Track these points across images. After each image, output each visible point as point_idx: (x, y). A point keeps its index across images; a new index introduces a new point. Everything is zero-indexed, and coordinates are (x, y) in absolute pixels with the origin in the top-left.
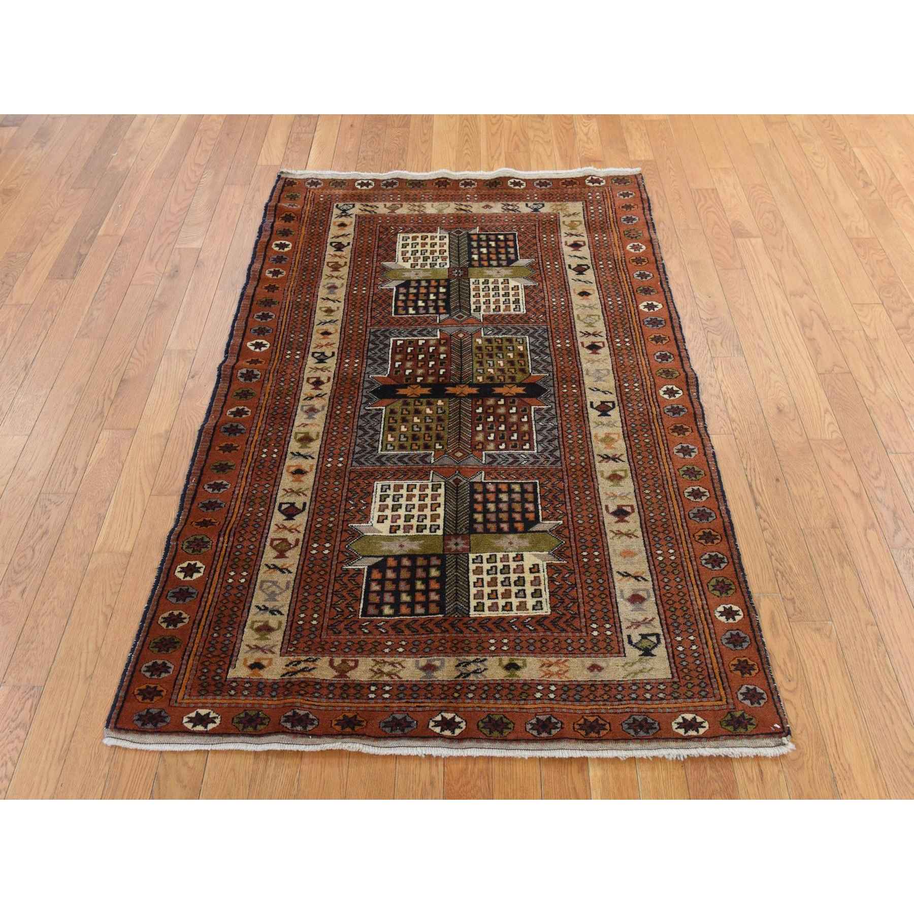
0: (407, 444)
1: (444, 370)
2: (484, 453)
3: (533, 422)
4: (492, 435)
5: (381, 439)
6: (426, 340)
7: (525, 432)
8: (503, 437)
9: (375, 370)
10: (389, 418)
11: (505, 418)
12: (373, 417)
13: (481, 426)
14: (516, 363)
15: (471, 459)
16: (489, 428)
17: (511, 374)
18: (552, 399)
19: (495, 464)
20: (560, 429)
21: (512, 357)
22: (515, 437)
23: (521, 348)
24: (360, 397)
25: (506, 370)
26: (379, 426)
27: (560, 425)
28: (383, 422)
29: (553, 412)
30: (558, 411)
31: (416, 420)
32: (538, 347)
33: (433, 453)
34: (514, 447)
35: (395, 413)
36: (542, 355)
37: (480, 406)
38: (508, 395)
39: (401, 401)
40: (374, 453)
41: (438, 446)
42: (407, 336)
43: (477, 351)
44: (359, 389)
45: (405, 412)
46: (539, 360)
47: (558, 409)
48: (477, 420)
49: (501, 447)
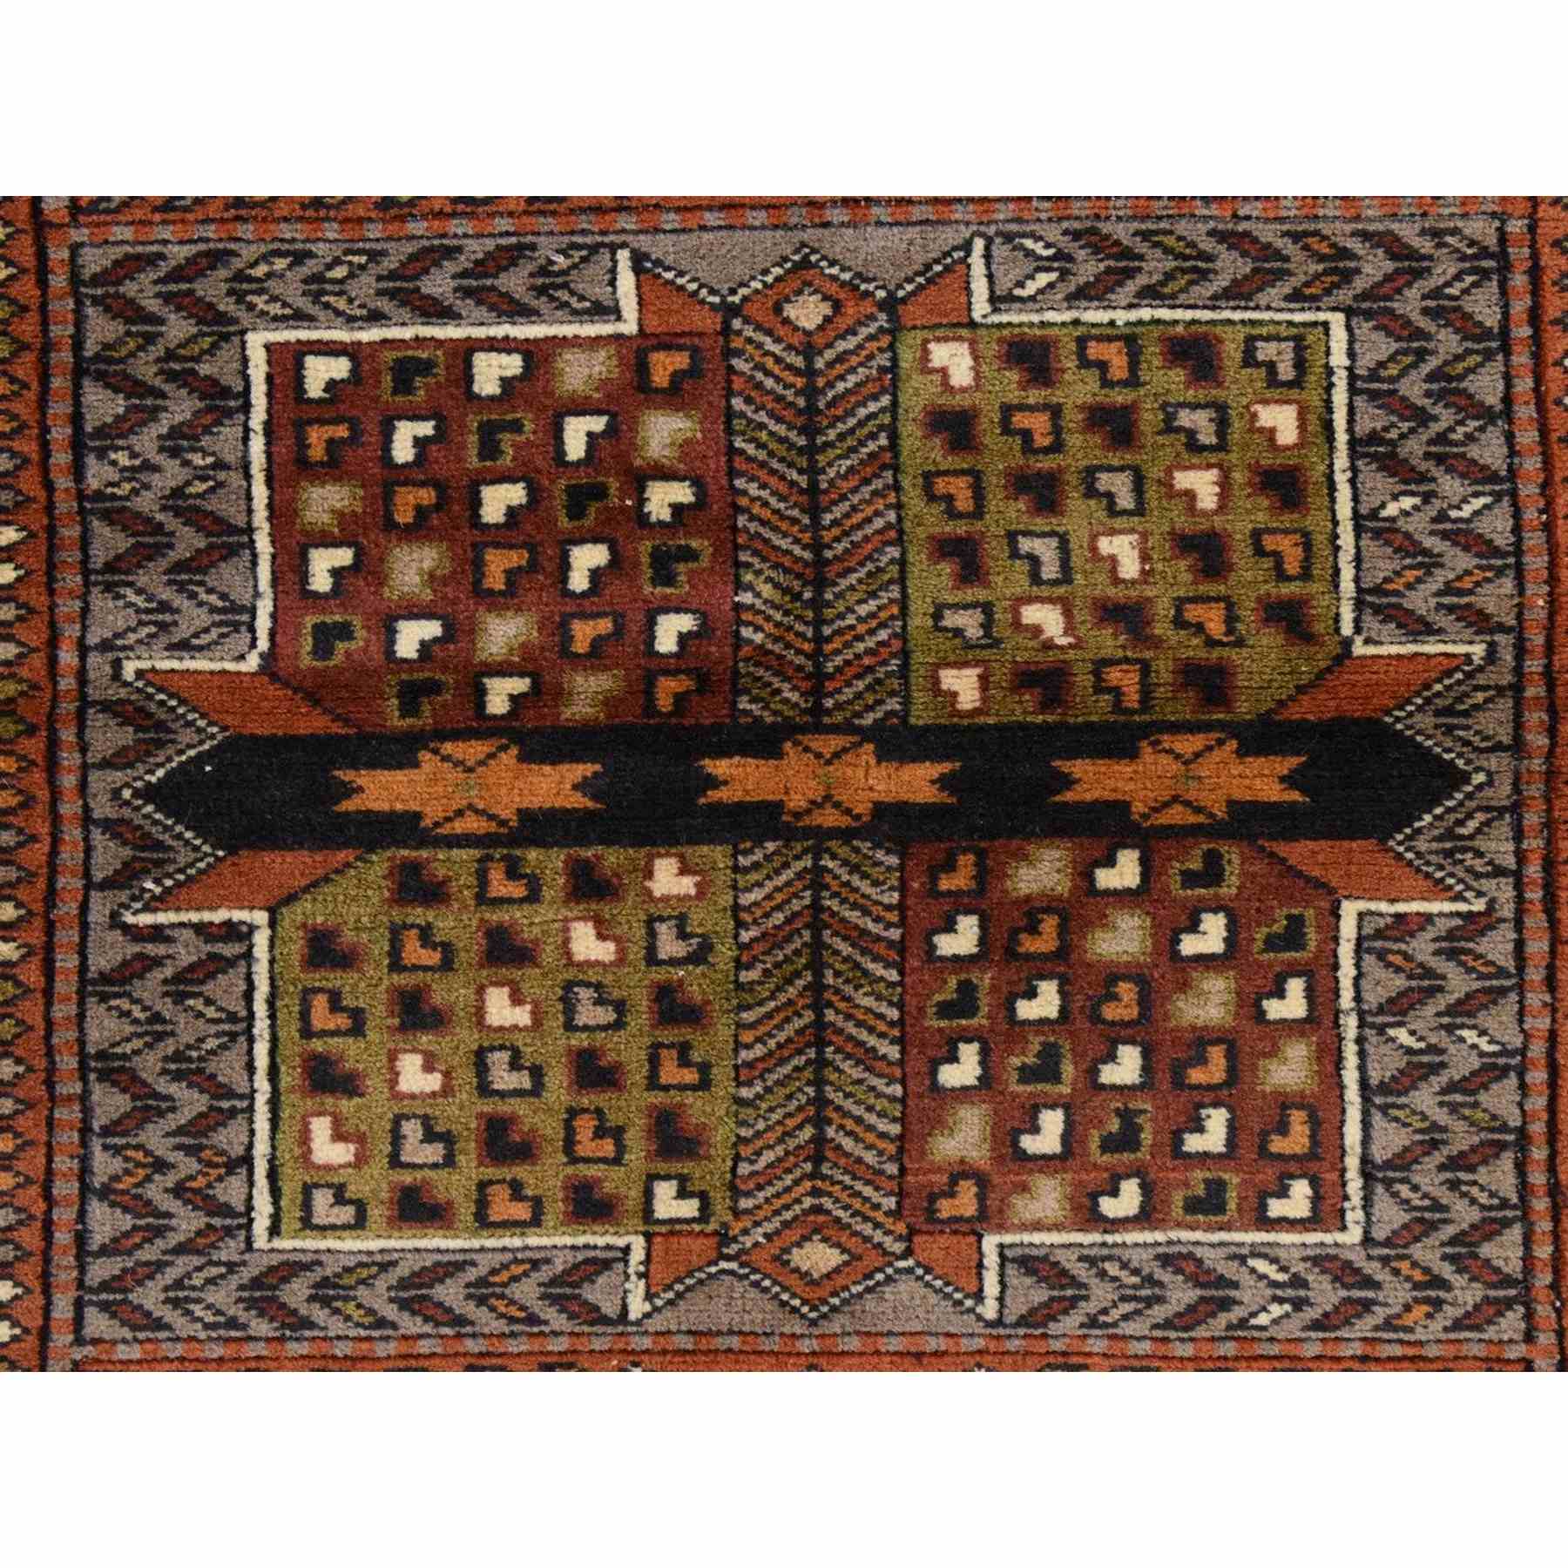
0: (456, 1186)
1: (685, 622)
2: (990, 1243)
3: (1350, 1024)
4: (1052, 1122)
5: (261, 1148)
6: (528, 350)
7: (1285, 1103)
8: (1126, 1140)
9: (160, 618)
10: (307, 994)
11: (1144, 1001)
12: (183, 985)
13: (969, 1053)
14: (1241, 553)
15: (905, 1286)
16: (1027, 1075)
17: (1194, 648)
18: (1501, 848)
19: (1070, 1323)
20: (1538, 1076)
21: (1207, 498)
22: (1213, 1135)
23: (1282, 420)
24: (73, 833)
25: (1164, 608)
26: (235, 1056)
27: (1537, 1049)
28: (261, 1026)
29: (1497, 947)
30: (1538, 947)
31: (501, 1010)
32: (1423, 418)
33: (638, 1245)
34: (1208, 1205)
35: (347, 960)
36: (1450, 486)
37: (960, 903)
38: (1176, 816)
39: (379, 865)
40: (229, 1250)
41: (668, 1204)
42: (376, 317)
43: (936, 453)
44: (52, 766)
45: (414, 952)
46: (1418, 526)
47: (1536, 920)
48: (945, 1010)
49: (1109, 1207)
